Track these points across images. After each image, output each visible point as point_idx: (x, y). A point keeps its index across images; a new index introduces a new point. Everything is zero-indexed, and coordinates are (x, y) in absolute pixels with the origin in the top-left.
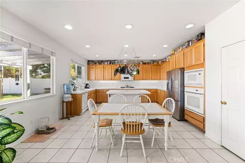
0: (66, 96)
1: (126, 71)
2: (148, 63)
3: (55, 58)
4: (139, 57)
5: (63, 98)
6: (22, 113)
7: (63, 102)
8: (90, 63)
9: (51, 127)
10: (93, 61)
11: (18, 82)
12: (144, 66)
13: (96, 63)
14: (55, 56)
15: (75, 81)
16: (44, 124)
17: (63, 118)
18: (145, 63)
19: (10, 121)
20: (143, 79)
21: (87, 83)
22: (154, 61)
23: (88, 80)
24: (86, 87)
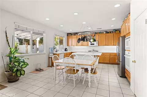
0: (51, 54)
1: (85, 39)
2: (110, 32)
3: (45, 34)
4: (101, 29)
5: (49, 55)
6: (28, 59)
7: (49, 58)
8: (69, 34)
9: (41, 69)
10: (70, 34)
11: (33, 47)
12: (107, 34)
13: (72, 35)
14: (45, 33)
15: (56, 47)
16: (39, 67)
17: (49, 66)
18: (108, 33)
19: (24, 61)
20: (106, 45)
21: (66, 48)
22: (116, 30)
23: (67, 46)
24: (65, 51)
